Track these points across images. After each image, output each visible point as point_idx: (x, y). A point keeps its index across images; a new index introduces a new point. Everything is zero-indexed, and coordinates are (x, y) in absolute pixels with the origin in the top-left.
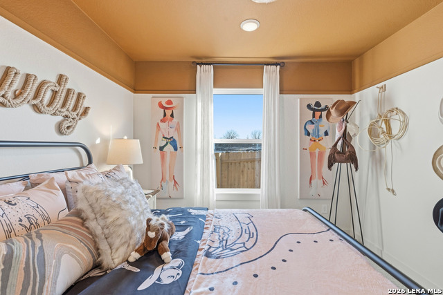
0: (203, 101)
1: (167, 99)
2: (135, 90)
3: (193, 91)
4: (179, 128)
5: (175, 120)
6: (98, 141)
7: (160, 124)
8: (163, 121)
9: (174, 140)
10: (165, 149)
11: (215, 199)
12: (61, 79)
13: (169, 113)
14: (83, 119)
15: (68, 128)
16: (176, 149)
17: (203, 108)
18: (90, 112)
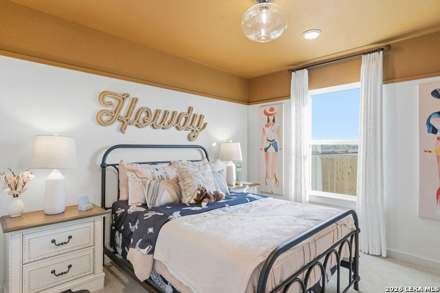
0: (296, 105)
1: (270, 107)
2: (248, 102)
3: (288, 96)
4: (279, 132)
5: (276, 124)
6: (214, 144)
7: (265, 128)
8: (267, 126)
9: (276, 143)
10: (268, 151)
11: (307, 199)
12: (190, 109)
13: (271, 118)
14: (203, 131)
15: (194, 137)
16: (276, 151)
17: (297, 111)
18: (207, 126)
